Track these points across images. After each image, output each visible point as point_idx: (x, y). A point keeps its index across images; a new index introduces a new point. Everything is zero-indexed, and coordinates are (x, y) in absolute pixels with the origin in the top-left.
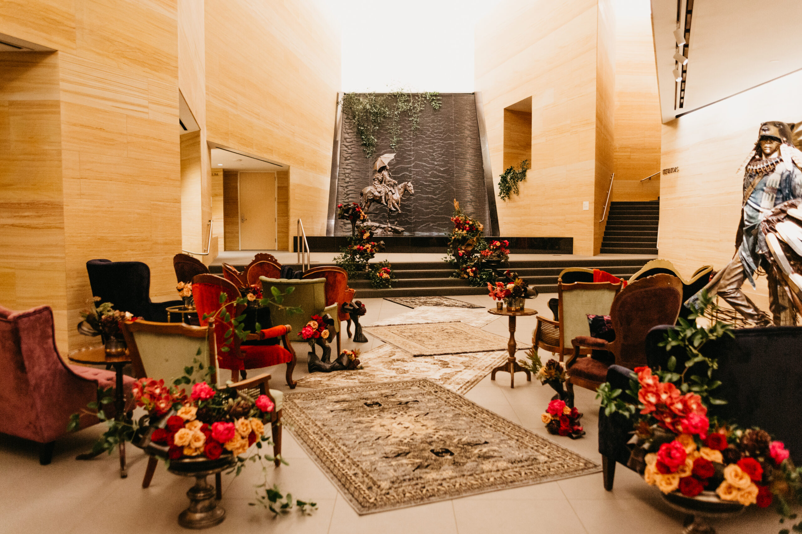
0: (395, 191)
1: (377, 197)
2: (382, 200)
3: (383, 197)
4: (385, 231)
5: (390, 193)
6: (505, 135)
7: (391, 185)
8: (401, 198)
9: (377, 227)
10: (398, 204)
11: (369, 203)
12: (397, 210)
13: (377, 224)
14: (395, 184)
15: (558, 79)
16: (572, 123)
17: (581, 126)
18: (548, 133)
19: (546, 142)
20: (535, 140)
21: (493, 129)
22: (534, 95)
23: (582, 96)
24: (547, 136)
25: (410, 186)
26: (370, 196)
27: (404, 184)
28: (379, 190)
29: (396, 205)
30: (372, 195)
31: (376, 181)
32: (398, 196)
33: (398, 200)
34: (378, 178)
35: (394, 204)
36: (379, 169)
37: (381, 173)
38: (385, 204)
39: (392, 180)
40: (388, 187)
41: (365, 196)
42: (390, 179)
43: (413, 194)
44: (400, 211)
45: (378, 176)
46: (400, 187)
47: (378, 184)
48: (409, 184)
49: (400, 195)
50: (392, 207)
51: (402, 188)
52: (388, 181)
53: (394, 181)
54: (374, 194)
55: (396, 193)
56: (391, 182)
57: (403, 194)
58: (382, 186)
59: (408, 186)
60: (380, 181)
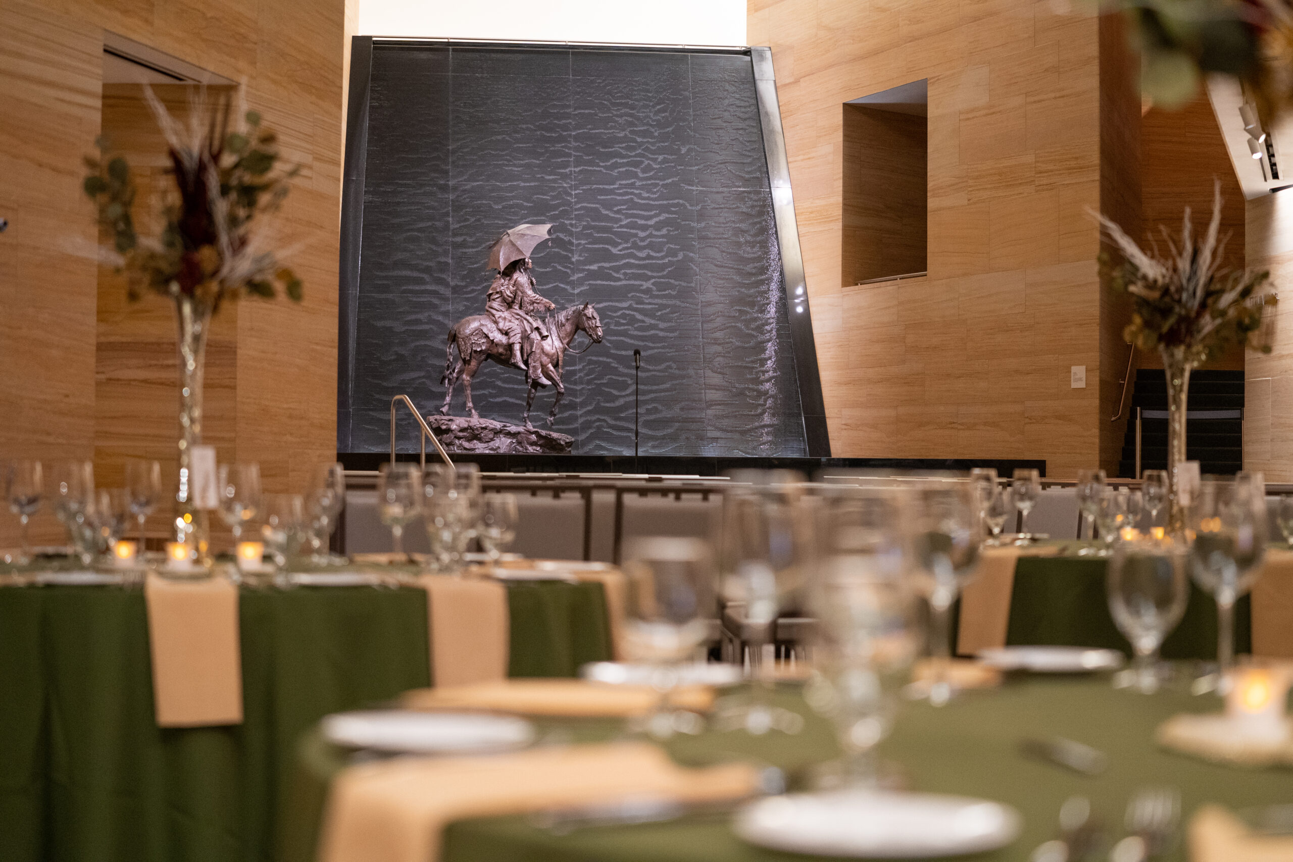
0: (549, 330)
1: (498, 345)
2: (513, 356)
3: (517, 347)
4: (519, 443)
5: (535, 336)
6: (846, 177)
7: (538, 313)
8: (565, 350)
9: (498, 433)
10: (556, 366)
11: (474, 363)
12: (555, 384)
13: (497, 425)
15: (1000, 46)
16: (1038, 162)
17: (1061, 172)
18: (976, 182)
19: (968, 205)
20: (938, 197)
21: (809, 158)
22: (934, 77)
23: (1063, 97)
24: (971, 191)
25: (593, 317)
26: (480, 344)
27: (573, 311)
28: (506, 327)
29: (552, 368)
30: (484, 340)
31: (494, 302)
32: (557, 344)
33: (556, 354)
34: (501, 291)
35: (546, 365)
36: (506, 268)
37: (508, 278)
38: (523, 367)
39: (542, 300)
40: (528, 318)
41: (463, 343)
42: (534, 297)
43: (600, 338)
44: (562, 388)
45: (502, 286)
46: (562, 318)
47: (501, 311)
48: (590, 311)
49: (562, 342)
50: (541, 375)
51: (567, 320)
52: (529, 301)
53: (547, 300)
54: (492, 339)
55: (552, 336)
56: (538, 303)
57: (570, 337)
58: (513, 314)
59: (585, 315)
60: (507, 301)
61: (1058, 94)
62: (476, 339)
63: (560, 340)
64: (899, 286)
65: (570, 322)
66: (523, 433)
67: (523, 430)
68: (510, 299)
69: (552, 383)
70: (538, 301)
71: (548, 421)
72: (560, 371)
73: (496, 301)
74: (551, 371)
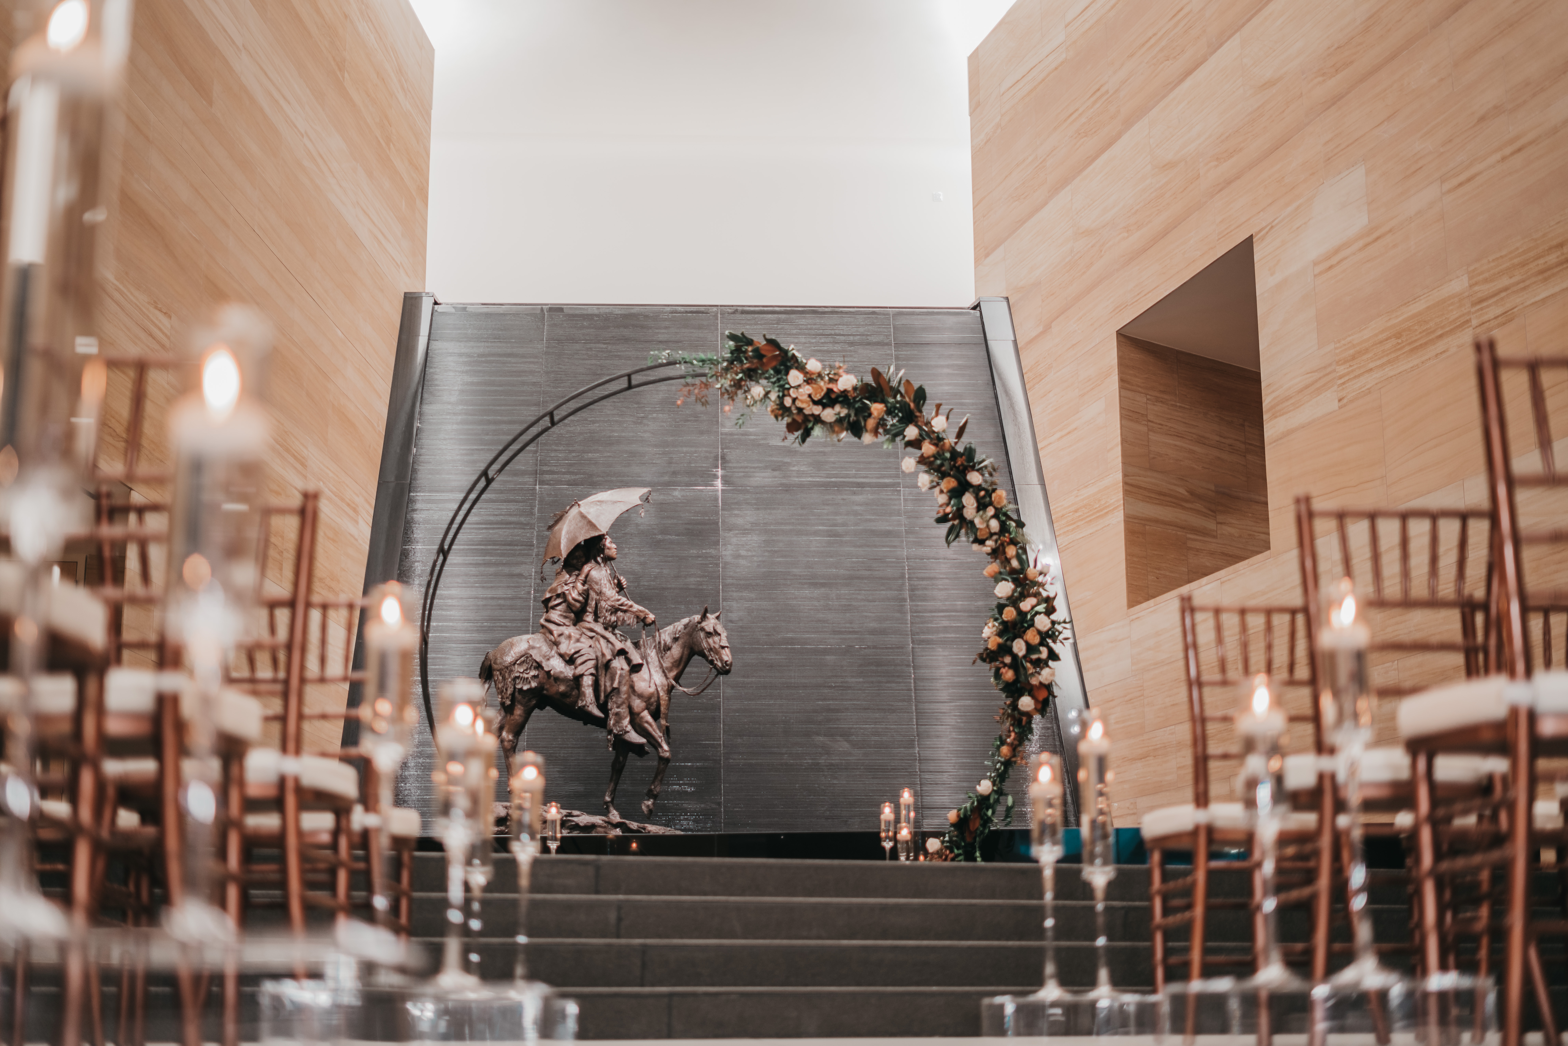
0: (644, 657)
1: (557, 679)
2: (581, 695)
3: (588, 681)
5: (619, 664)
6: (1127, 443)
7: (624, 626)
8: (670, 689)
10: (656, 715)
11: (518, 711)
12: (656, 745)
14: (642, 620)
15: (1383, 122)
16: (1476, 284)
17: (1527, 283)
18: (1350, 366)
19: (1340, 408)
20: (1283, 414)
21: (1069, 433)
22: (1266, 227)
23: (1519, 150)
24: (1344, 383)
25: (715, 630)
26: (527, 678)
27: (685, 625)
28: (570, 650)
29: (649, 718)
30: (533, 673)
31: (554, 611)
32: (658, 679)
33: (656, 696)
34: (564, 593)
35: (639, 714)
36: (571, 554)
37: (577, 572)
38: (596, 712)
39: (631, 606)
40: (608, 635)
41: (500, 678)
42: (619, 600)
43: (727, 665)
44: (666, 751)
45: (566, 584)
46: (667, 636)
47: (565, 624)
48: (711, 623)
49: (666, 676)
50: (629, 728)
51: (676, 639)
52: (609, 608)
53: (641, 608)
54: (546, 669)
55: (650, 666)
56: (625, 611)
57: (681, 667)
58: (584, 630)
59: (703, 629)
60: (574, 609)
61: (1508, 151)
62: (522, 671)
63: (664, 672)
64: (1222, 580)
65: (680, 642)
66: (600, 826)
67: (601, 822)
68: (578, 605)
69: (648, 741)
70: (625, 608)
71: (643, 807)
72: (663, 722)
73: (556, 610)
74: (647, 722)
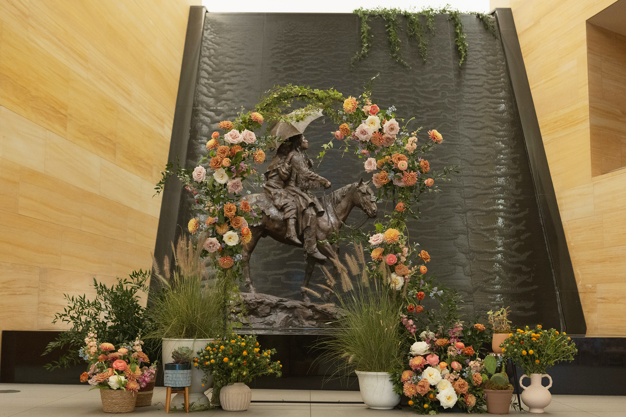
0: (325, 207)
1: (274, 220)
2: (287, 230)
4: (296, 317)
5: (311, 212)
6: (591, 83)
7: (313, 188)
8: (340, 226)
9: (275, 307)
13: (274, 299)
14: (324, 185)
21: (551, 79)
25: (367, 192)
27: (349, 188)
28: (281, 203)
29: (328, 243)
30: (260, 216)
31: (271, 180)
32: (333, 219)
33: (332, 230)
34: (277, 169)
35: (322, 241)
36: (281, 146)
37: (285, 157)
38: (297, 241)
39: (317, 177)
40: (304, 194)
42: (310, 173)
43: (374, 213)
45: (279, 164)
46: (338, 195)
47: (278, 188)
48: (364, 187)
49: (338, 218)
50: (316, 250)
51: (343, 197)
52: (304, 178)
53: (323, 178)
54: (267, 214)
55: (328, 212)
56: (314, 180)
57: (346, 213)
58: (289, 191)
59: (360, 191)
60: (283, 178)
63: (336, 215)
65: (346, 198)
66: (299, 307)
68: (286, 176)
69: (327, 257)
70: (313, 178)
73: (273, 179)
74: (327, 246)
